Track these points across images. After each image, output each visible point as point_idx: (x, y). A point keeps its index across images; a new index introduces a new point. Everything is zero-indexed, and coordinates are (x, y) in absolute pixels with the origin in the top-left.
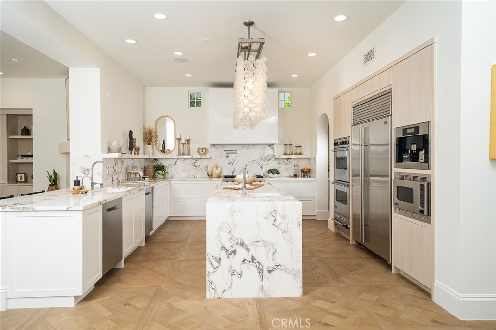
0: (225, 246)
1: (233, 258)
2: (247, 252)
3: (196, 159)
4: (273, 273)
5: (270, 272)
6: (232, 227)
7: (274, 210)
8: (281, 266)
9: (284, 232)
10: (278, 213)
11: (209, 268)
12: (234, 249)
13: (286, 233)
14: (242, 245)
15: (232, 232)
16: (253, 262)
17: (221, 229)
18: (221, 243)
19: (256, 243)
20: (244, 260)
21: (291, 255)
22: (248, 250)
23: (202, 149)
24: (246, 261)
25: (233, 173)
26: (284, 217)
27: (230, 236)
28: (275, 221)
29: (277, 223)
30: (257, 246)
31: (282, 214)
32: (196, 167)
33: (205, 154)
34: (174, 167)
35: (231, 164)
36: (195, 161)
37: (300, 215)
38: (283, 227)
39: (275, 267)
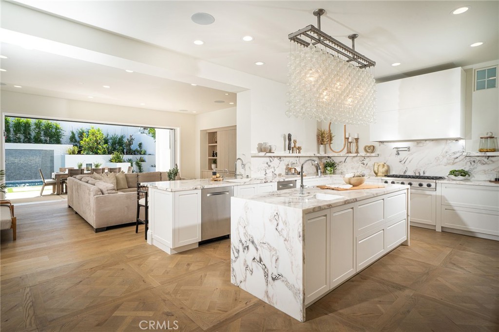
0: (242, 239)
1: (247, 253)
2: (256, 251)
3: (364, 157)
4: (276, 282)
5: (274, 279)
6: (246, 223)
7: (277, 213)
8: (282, 276)
9: (285, 240)
10: (280, 218)
11: (232, 257)
12: (247, 245)
13: (287, 241)
14: (253, 242)
15: (246, 228)
16: (260, 263)
17: (239, 223)
18: (240, 237)
19: (262, 244)
20: (254, 258)
21: (292, 268)
22: (257, 249)
23: (370, 147)
24: (255, 260)
25: (404, 173)
26: (285, 223)
27: (245, 232)
28: (277, 225)
29: (279, 228)
30: (263, 247)
31: (284, 220)
32: (364, 164)
33: (372, 152)
34: (344, 164)
35: (403, 162)
36: (363, 158)
37: (300, 224)
38: (285, 233)
39: (278, 276)
